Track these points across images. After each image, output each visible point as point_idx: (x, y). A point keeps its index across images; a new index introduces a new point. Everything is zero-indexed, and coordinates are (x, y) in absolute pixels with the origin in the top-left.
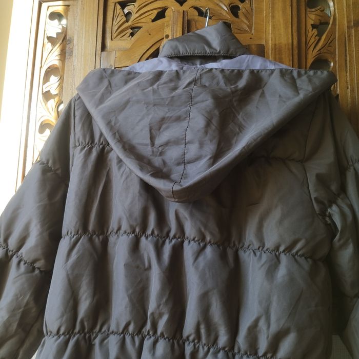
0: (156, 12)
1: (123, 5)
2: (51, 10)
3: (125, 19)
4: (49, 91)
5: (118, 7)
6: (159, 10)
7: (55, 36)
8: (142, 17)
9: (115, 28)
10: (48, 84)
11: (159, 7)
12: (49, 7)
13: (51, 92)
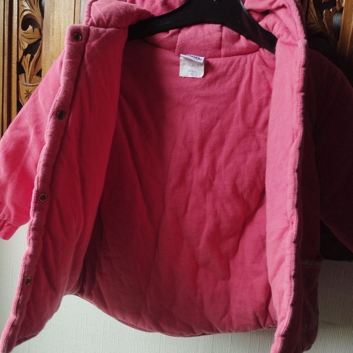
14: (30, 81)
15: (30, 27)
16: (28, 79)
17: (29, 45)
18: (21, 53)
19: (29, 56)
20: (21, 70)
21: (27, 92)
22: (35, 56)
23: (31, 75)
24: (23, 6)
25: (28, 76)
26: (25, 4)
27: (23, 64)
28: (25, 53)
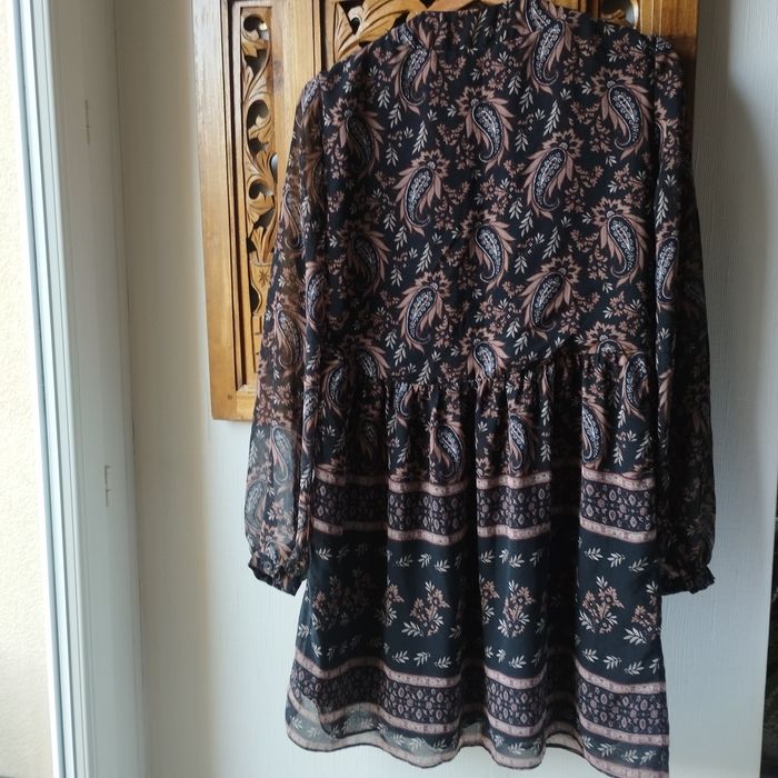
0: (392, 19)
1: (347, 8)
2: (247, 14)
3: (350, 30)
4: (256, 139)
5: (340, 10)
6: (398, 16)
7: (254, 54)
8: (375, 26)
9: (338, 44)
10: (254, 128)
11: (397, 10)
12: (242, 9)
13: (260, 139)
14: (264, 260)
15: (261, 195)
16: (261, 258)
17: (261, 217)
18: (251, 227)
19: (261, 229)
20: (251, 247)
21: (262, 274)
22: (269, 228)
23: (266, 253)
24: (250, 170)
25: (261, 255)
26: (252, 168)
27: (253, 239)
28: (256, 226)
